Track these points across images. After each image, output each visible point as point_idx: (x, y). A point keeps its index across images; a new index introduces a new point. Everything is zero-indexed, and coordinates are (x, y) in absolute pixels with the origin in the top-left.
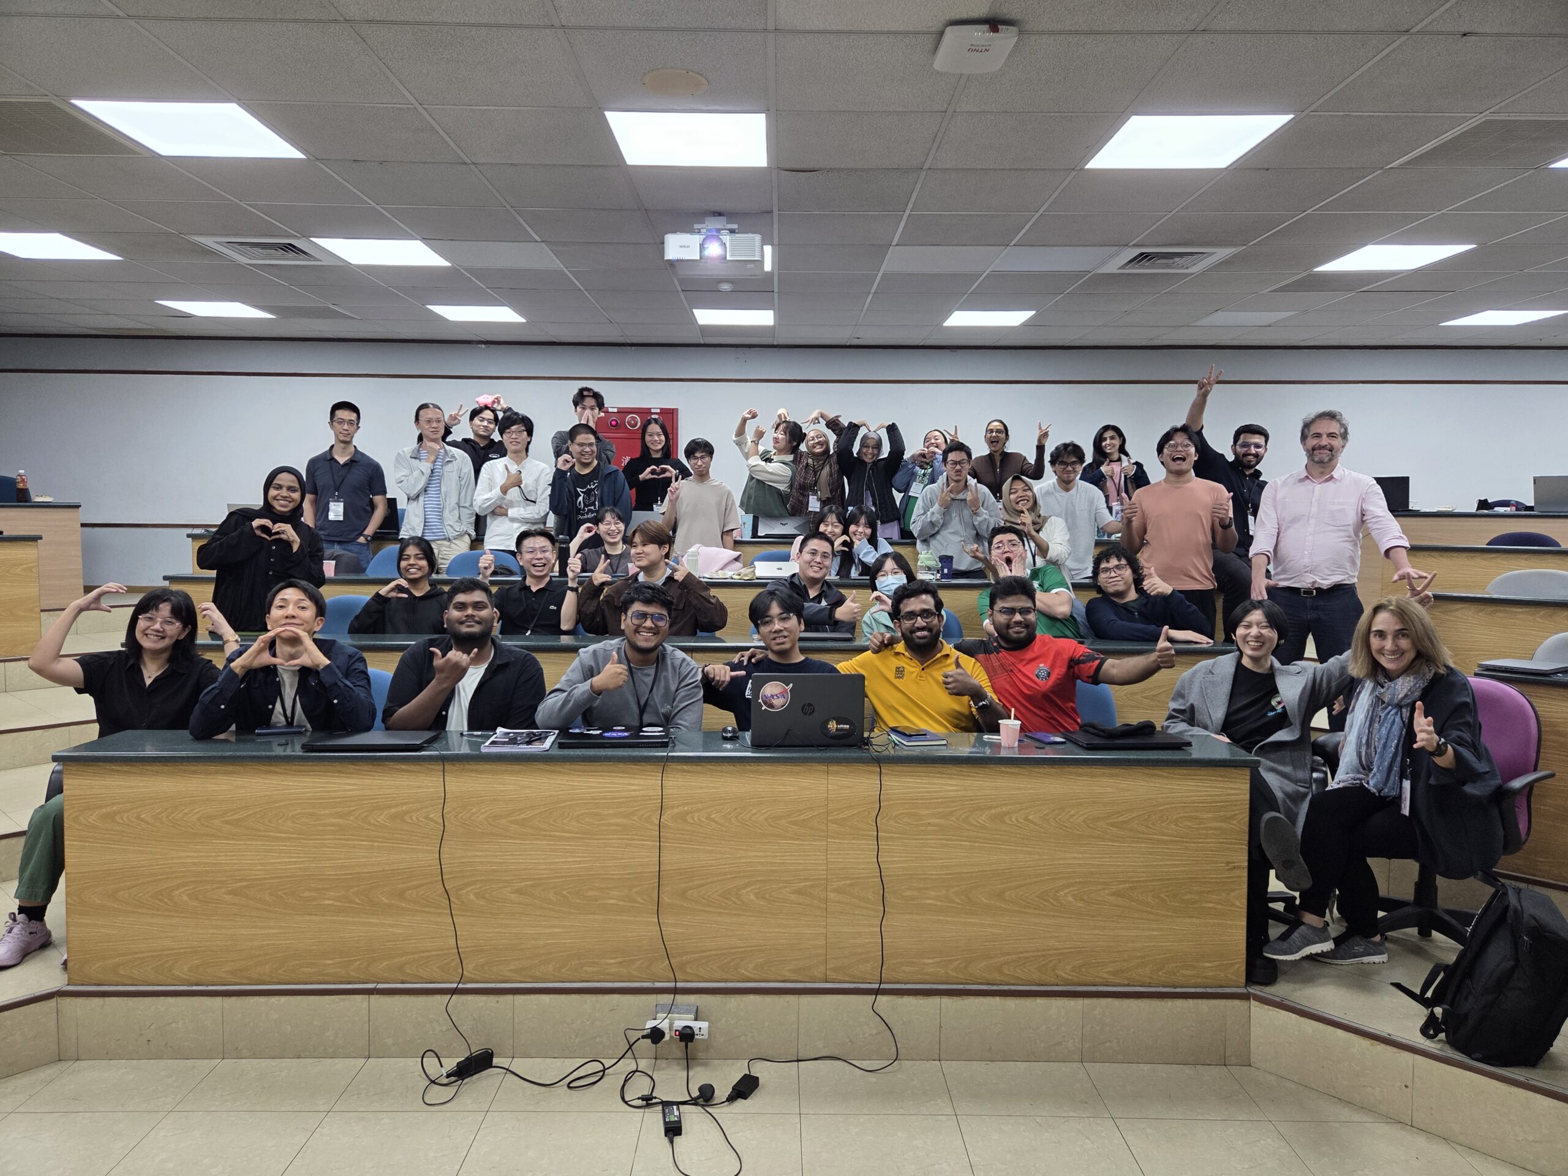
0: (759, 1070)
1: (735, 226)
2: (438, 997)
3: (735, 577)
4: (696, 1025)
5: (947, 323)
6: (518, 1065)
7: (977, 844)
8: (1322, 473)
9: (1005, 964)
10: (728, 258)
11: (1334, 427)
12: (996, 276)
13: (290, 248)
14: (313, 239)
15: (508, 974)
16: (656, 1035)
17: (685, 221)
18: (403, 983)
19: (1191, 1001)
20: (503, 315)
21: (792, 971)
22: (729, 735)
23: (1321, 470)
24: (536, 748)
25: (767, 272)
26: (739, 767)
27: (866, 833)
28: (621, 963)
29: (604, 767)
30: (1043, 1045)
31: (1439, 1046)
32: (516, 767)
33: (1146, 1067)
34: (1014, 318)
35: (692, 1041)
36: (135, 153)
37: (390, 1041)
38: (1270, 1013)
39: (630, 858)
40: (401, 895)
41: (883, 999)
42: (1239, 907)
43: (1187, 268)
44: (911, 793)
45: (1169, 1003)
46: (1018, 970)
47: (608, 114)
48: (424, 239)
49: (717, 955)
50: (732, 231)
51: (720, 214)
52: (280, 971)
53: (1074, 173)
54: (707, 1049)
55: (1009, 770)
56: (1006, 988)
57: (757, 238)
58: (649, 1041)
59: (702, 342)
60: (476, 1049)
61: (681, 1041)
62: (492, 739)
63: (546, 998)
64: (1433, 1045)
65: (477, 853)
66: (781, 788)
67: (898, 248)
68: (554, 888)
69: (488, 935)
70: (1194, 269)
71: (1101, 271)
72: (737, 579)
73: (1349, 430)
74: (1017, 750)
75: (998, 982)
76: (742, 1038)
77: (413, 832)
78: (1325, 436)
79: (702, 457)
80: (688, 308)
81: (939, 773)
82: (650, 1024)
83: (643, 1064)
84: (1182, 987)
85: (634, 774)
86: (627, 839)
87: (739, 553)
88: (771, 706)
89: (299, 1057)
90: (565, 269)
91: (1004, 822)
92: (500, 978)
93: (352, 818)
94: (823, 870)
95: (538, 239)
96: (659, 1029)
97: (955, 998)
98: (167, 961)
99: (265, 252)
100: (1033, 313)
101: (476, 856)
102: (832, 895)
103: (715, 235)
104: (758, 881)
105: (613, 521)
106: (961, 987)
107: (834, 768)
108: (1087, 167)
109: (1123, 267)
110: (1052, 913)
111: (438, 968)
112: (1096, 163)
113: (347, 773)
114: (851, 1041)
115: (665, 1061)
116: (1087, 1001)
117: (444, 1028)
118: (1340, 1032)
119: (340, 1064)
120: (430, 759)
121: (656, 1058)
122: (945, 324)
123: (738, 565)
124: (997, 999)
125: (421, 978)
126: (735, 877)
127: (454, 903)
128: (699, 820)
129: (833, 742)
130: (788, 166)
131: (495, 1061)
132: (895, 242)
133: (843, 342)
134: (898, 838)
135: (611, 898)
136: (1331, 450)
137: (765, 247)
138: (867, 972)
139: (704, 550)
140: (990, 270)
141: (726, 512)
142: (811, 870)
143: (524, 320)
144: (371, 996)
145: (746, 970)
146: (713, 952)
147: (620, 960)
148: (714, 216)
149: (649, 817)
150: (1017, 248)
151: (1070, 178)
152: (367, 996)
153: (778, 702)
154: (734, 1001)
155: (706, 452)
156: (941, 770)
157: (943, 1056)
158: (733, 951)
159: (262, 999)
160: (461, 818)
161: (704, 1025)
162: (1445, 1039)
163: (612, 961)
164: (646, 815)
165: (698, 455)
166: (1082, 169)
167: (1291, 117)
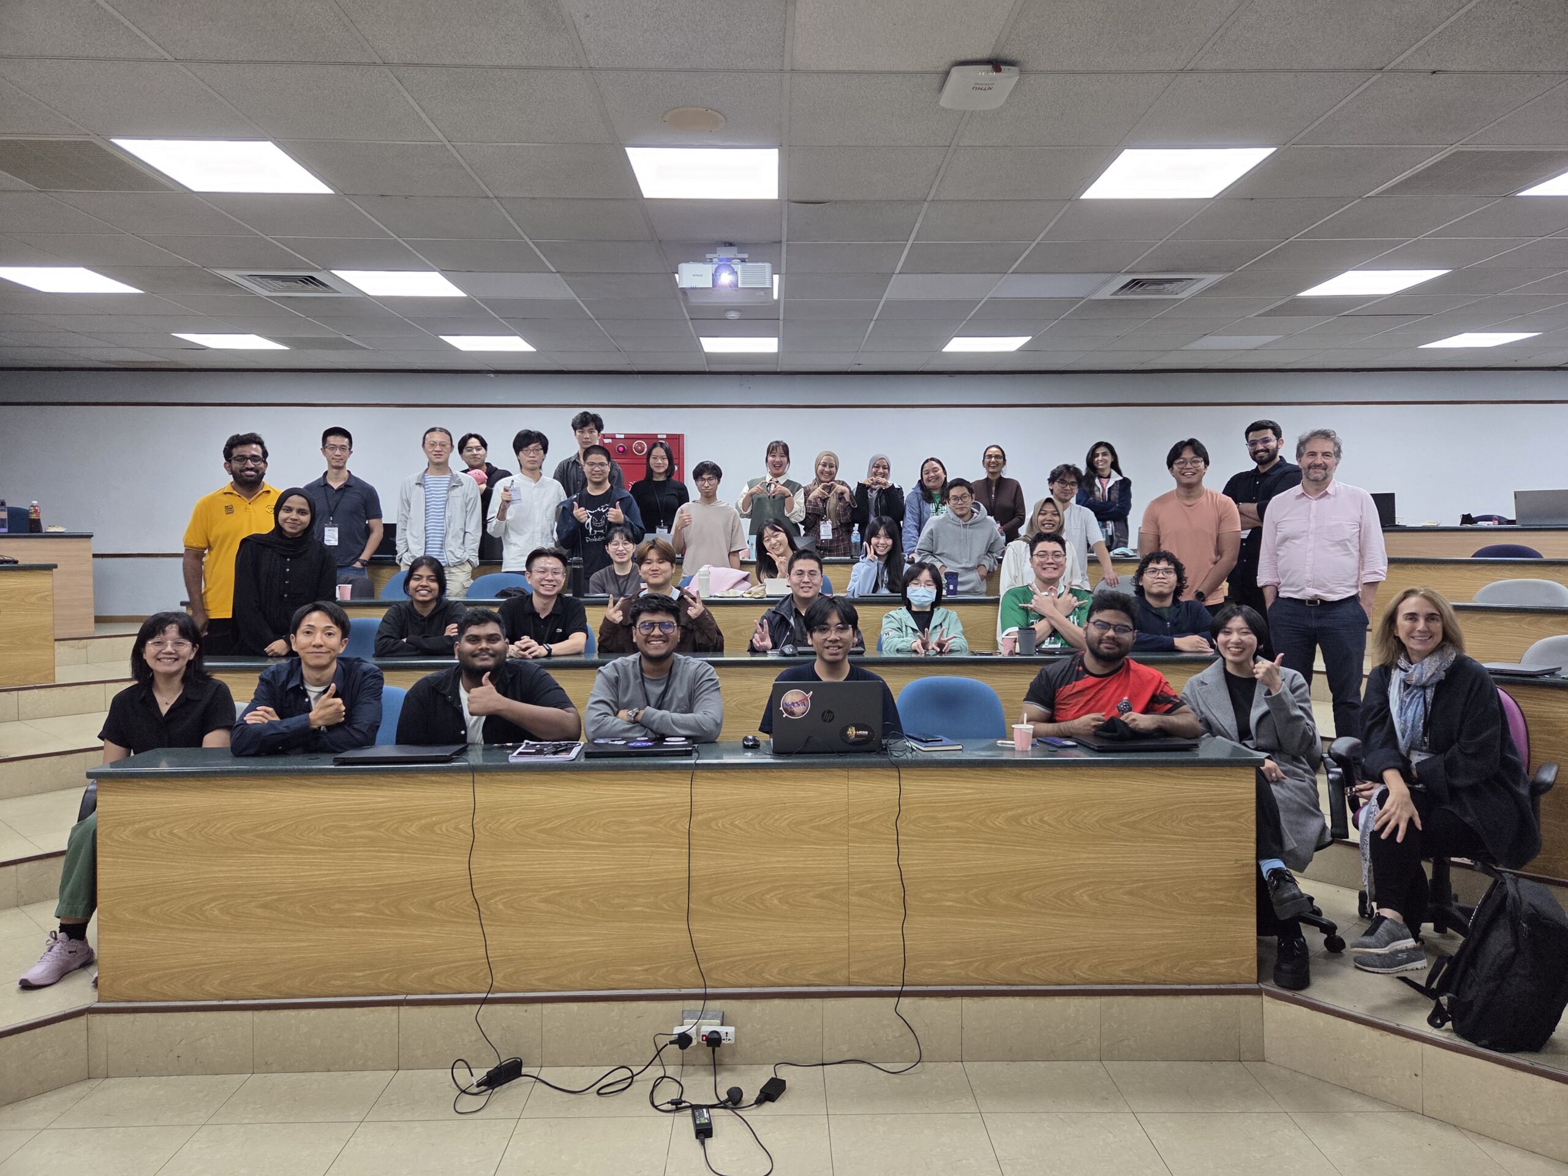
0: (784, 1073)
1: (746, 256)
2: (467, 1007)
3: (745, 595)
4: (722, 1030)
5: (946, 349)
6: (546, 1074)
7: (994, 846)
8: (1318, 491)
9: (1023, 964)
10: (739, 286)
11: (1328, 447)
12: (994, 302)
13: (311, 280)
14: (333, 272)
15: (536, 983)
16: (684, 1040)
17: (698, 251)
18: (432, 993)
19: (1205, 998)
20: (514, 344)
21: (816, 975)
22: (751, 743)
23: (1316, 487)
24: (562, 758)
25: (775, 301)
26: (762, 773)
27: (886, 836)
28: (647, 970)
29: (629, 775)
30: (1062, 1044)
31: (1446, 1034)
32: (544, 777)
33: (1162, 1065)
34: (1011, 344)
35: (719, 1046)
36: (168, 189)
37: (419, 1053)
38: (1283, 1007)
39: (655, 865)
40: (430, 905)
41: (905, 1001)
42: (1249, 904)
43: (1177, 294)
44: (930, 796)
45: (1184, 1000)
46: (1036, 970)
47: (629, 150)
48: (443, 271)
49: (742, 960)
50: (743, 261)
51: (731, 244)
52: (310, 985)
53: (1069, 204)
54: (734, 1054)
55: (1024, 773)
56: (1025, 988)
57: (767, 266)
58: (677, 1046)
59: (707, 370)
60: (506, 1058)
61: (708, 1046)
62: (520, 750)
63: (574, 1006)
64: (1440, 1034)
65: (506, 863)
66: (802, 794)
67: (900, 276)
68: (582, 896)
69: (517, 944)
70: (1184, 295)
71: (1092, 298)
72: (747, 597)
73: (1342, 448)
74: (1030, 754)
75: (1018, 983)
76: (768, 1043)
77: (442, 842)
78: (1320, 455)
79: (709, 479)
80: (695, 336)
81: (957, 776)
82: (678, 1030)
83: (671, 1071)
84: (1195, 984)
85: (659, 782)
86: (653, 846)
87: (747, 573)
88: (792, 713)
89: (329, 1071)
90: (577, 299)
91: (1020, 824)
92: (528, 987)
93: (382, 830)
94: (845, 874)
95: (553, 270)
96: (687, 1034)
97: (975, 998)
98: (197, 977)
99: (284, 284)
100: (1029, 338)
101: (506, 866)
102: (854, 899)
103: (727, 264)
104: (782, 886)
105: (621, 541)
106: (981, 988)
107: (854, 773)
108: (1082, 197)
109: (1115, 293)
110: (1068, 913)
111: (467, 978)
112: (1092, 193)
113: (378, 785)
114: (874, 1044)
115: (692, 1068)
116: (1105, 1000)
117: (474, 1038)
118: (1350, 1024)
119: (370, 1076)
120: (460, 770)
121: (683, 1065)
122: (945, 350)
123: (747, 584)
124: (1017, 999)
125: (448, 988)
126: (760, 883)
127: (483, 913)
128: (724, 826)
129: (854, 748)
130: (798, 198)
131: (524, 1070)
132: (897, 271)
133: (845, 369)
134: (917, 841)
135: (638, 906)
136: (1325, 469)
137: (774, 276)
138: (889, 975)
139: (713, 569)
140: (988, 296)
141: (733, 532)
142: (833, 874)
143: (534, 350)
144: (401, 1008)
145: (770, 976)
146: (738, 958)
147: (647, 967)
148: (725, 246)
149: (674, 824)
150: (1013, 275)
151: (1066, 208)
152: (397, 1008)
153: (799, 709)
154: (759, 1005)
155: (714, 474)
156: (958, 773)
157: (965, 1057)
158: (757, 956)
159: (292, 1013)
160: (490, 828)
161: (731, 1030)
162: (1451, 1027)
163: (639, 968)
164: (671, 823)
165: (705, 476)
166: (1078, 200)
167: (1273, 150)
